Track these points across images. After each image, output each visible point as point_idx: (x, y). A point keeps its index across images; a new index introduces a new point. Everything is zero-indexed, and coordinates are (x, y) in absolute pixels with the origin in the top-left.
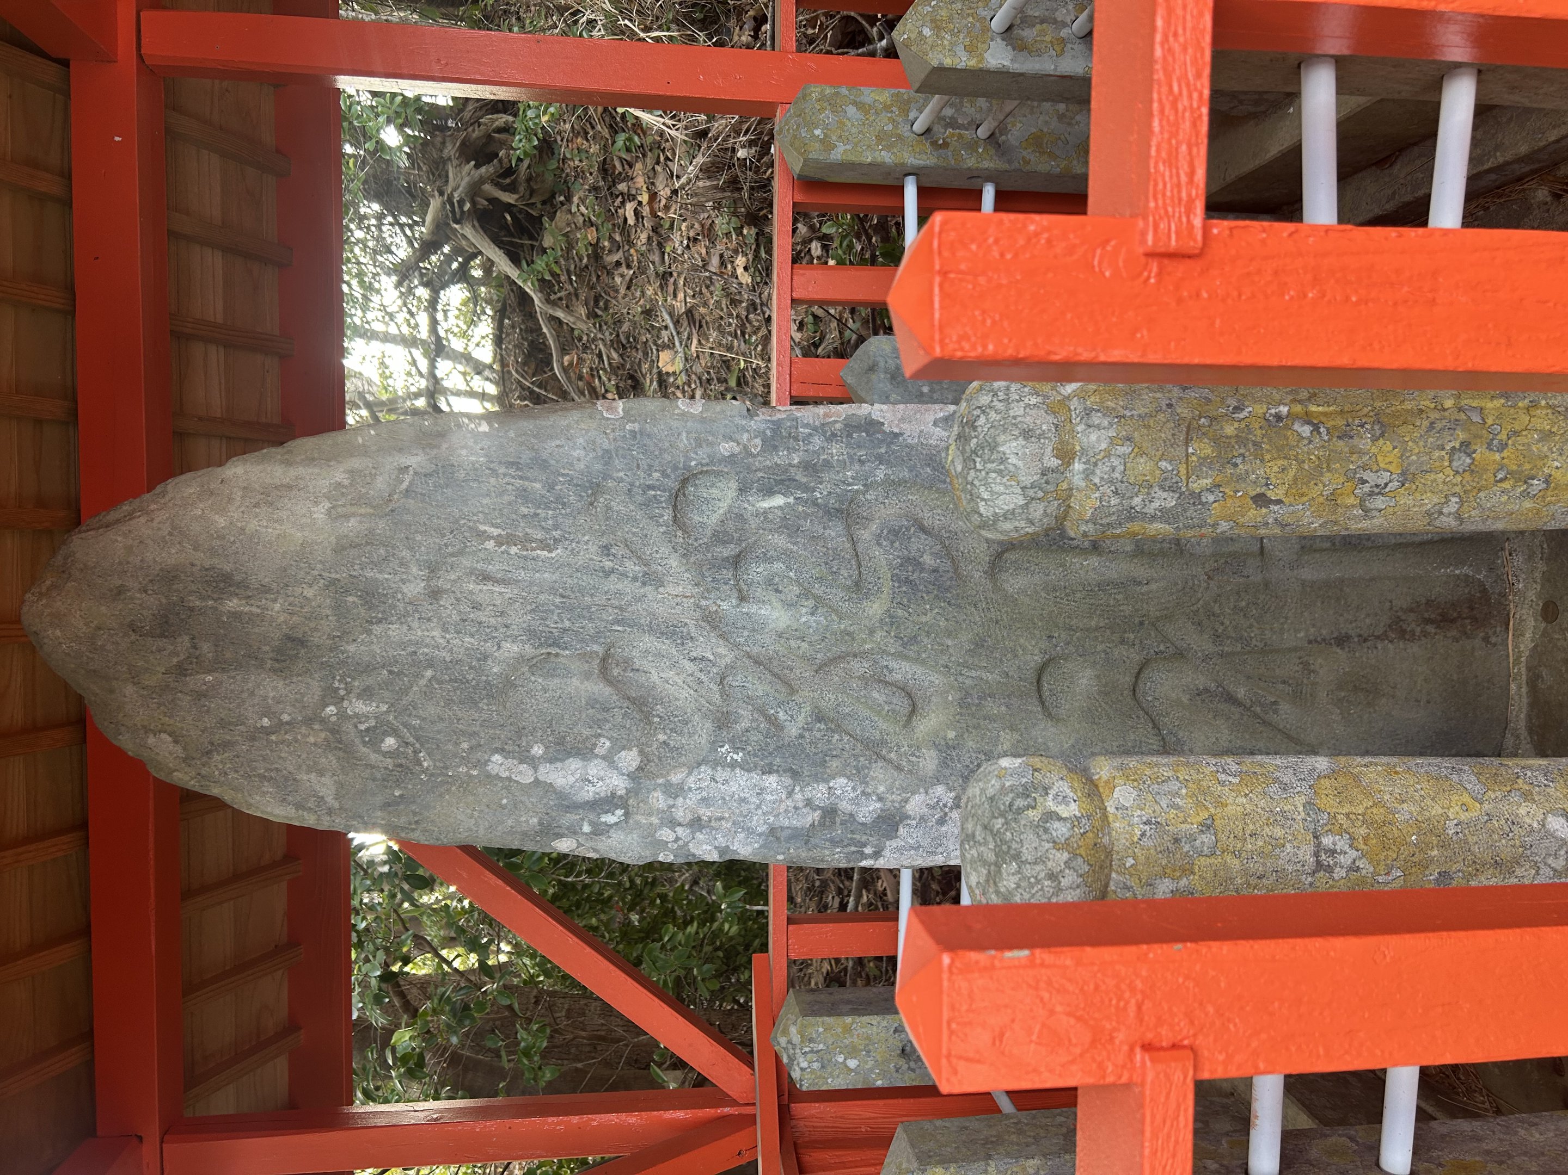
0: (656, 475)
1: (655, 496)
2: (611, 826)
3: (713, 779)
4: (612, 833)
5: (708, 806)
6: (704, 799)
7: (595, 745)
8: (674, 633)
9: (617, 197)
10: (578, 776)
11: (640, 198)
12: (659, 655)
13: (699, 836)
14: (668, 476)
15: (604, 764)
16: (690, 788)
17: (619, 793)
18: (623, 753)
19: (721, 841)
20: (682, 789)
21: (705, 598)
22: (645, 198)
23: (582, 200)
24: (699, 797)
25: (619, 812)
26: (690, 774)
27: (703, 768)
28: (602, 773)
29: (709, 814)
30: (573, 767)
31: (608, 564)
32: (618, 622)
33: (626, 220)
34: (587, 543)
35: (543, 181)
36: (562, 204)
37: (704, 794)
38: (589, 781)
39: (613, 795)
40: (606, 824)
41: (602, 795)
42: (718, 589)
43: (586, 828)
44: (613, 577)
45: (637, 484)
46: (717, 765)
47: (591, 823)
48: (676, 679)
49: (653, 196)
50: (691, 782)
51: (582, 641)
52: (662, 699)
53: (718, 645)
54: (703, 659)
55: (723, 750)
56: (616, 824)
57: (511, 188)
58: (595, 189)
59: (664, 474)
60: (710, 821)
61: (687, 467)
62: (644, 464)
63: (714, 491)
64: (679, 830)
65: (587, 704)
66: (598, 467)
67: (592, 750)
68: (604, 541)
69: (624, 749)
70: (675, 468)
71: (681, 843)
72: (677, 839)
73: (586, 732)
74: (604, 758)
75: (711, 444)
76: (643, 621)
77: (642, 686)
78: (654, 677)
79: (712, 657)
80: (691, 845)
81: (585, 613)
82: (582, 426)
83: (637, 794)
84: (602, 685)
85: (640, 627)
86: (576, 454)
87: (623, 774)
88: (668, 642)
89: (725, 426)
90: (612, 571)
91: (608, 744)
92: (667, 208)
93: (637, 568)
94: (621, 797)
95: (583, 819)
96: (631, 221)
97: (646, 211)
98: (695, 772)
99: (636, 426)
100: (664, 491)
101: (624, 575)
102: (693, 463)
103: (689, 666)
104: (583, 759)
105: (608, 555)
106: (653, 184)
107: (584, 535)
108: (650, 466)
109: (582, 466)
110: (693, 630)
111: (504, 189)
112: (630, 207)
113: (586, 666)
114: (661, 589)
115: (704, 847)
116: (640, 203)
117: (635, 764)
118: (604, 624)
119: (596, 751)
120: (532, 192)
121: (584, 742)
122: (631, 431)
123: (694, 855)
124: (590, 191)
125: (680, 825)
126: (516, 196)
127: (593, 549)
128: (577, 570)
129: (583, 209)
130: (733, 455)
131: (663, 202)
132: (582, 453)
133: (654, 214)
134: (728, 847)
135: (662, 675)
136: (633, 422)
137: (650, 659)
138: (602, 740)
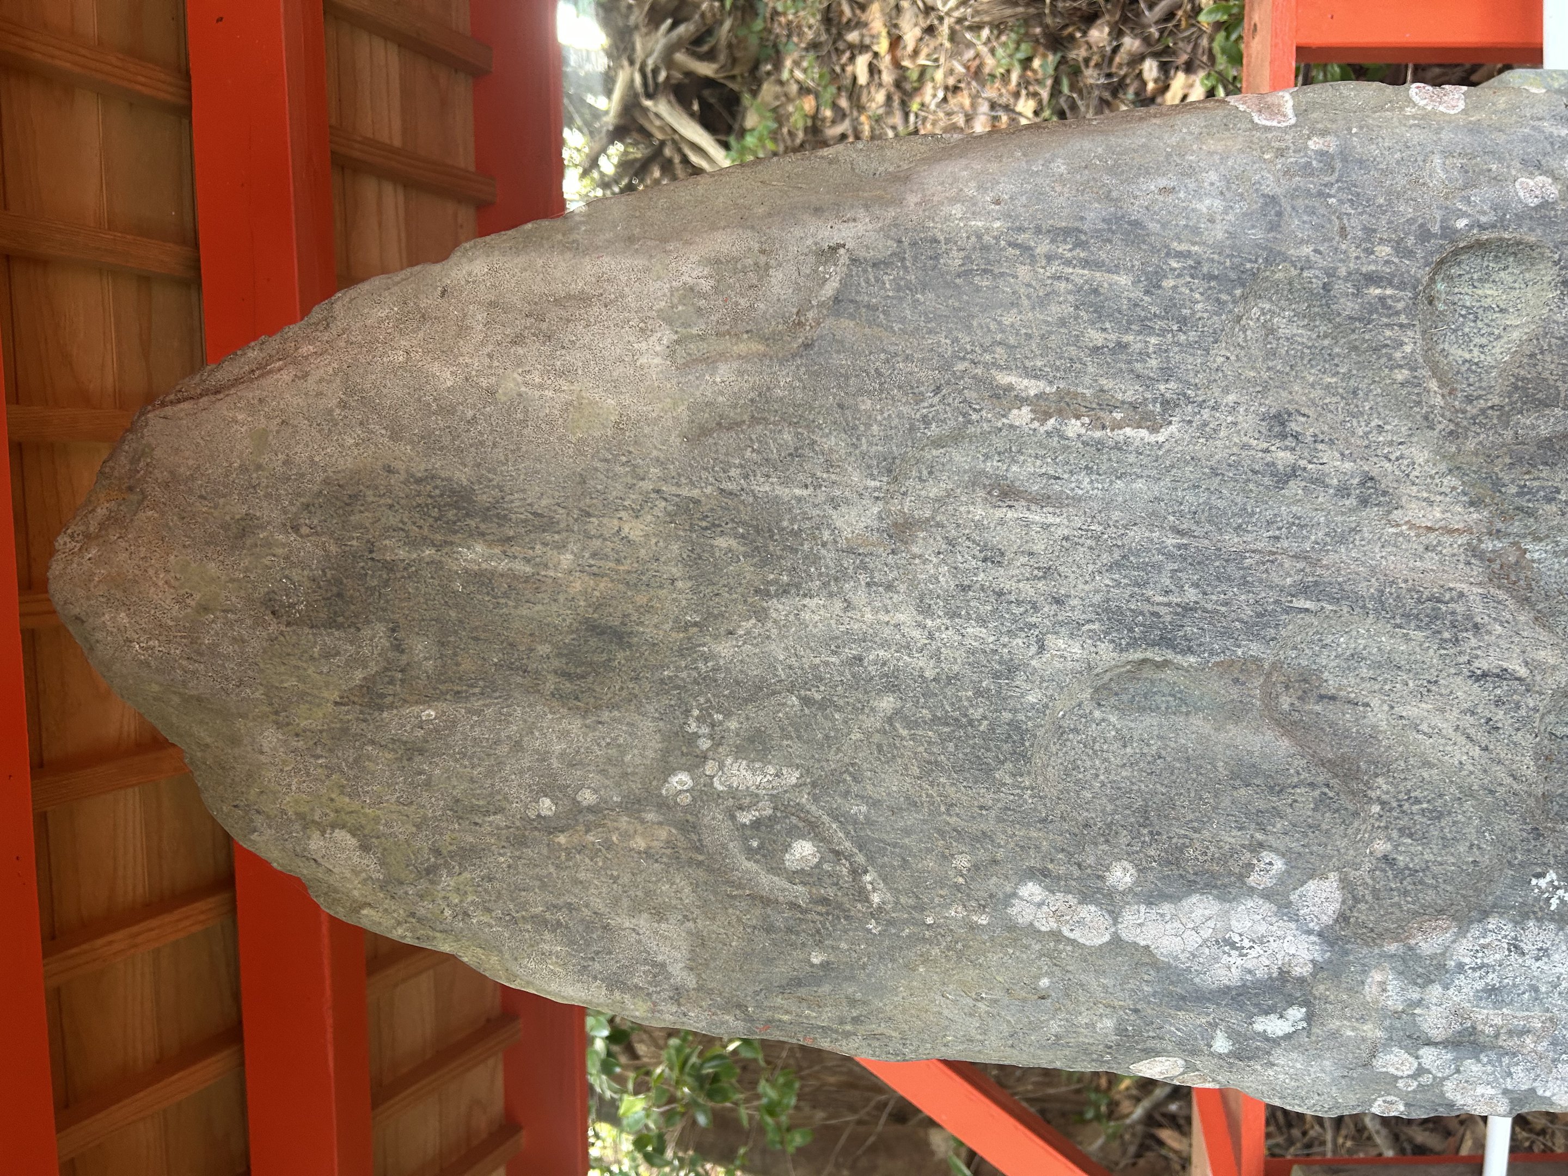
0: (1384, 251)
1: (1382, 299)
2: (1277, 1042)
3: (1515, 947)
4: (1280, 1057)
5: (1498, 1005)
6: (1491, 991)
7: (1250, 867)
8: (1435, 616)
9: (843, 52)
10: (1206, 933)
11: (875, 48)
12: (1390, 664)
13: (1472, 1067)
14: (1410, 254)
15: (1267, 908)
16: (1461, 967)
17: (1297, 971)
18: (1312, 885)
19: (1521, 1079)
20: (1442, 967)
21: (1498, 534)
22: (882, 46)
23: (797, 63)
24: (1479, 985)
25: (1296, 1013)
26: (1462, 932)
27: (1493, 922)
28: (1262, 929)
29: (1498, 1021)
30: (1198, 914)
31: (1283, 457)
32: (1304, 590)
33: (855, 79)
34: (1233, 409)
35: (746, 49)
36: (769, 74)
37: (1492, 978)
38: (1233, 945)
39: (1284, 974)
40: (1264, 1037)
41: (1259, 974)
42: (1530, 513)
43: (1221, 1044)
44: (1295, 488)
45: (1343, 272)
46: (1525, 916)
47: (1232, 1035)
48: (1437, 721)
49: (896, 42)
50: (1463, 951)
51: (1226, 633)
52: (1387, 765)
53: (1538, 644)
54: (1503, 675)
55: (1543, 883)
56: (1288, 1037)
57: (710, 56)
58: (814, 46)
59: (1401, 250)
60: (1497, 1036)
61: (1448, 232)
62: (1355, 225)
63: (1488, 290)
64: (1428, 1056)
65: (1234, 776)
66: (1257, 234)
67: (1241, 877)
68: (1272, 403)
69: (1311, 877)
70: (1424, 235)
71: (1426, 1079)
72: (1421, 1071)
73: (1232, 838)
74: (1267, 895)
75: (1496, 180)
76: (1362, 588)
77: (1346, 735)
78: (1378, 716)
79: (1523, 672)
80: (1449, 1086)
81: (1231, 568)
82: (1211, 144)
83: (1337, 975)
84: (1269, 736)
85: (1356, 601)
86: (1203, 206)
87: (1309, 932)
88: (1420, 635)
89: (1526, 139)
90: (1293, 472)
91: (1279, 865)
92: (916, 53)
93: (1348, 466)
94: (1302, 980)
95: (1214, 1026)
96: (863, 79)
97: (885, 63)
98: (1475, 930)
99: (1331, 144)
100: (1402, 286)
101: (1319, 481)
102: (1461, 224)
103: (1466, 691)
104: (1222, 898)
105: (1284, 436)
106: (896, 26)
107: (1226, 391)
108: (1369, 232)
109: (1219, 233)
110: (1478, 608)
111: (702, 57)
112: (862, 61)
113: (1235, 692)
114: (1396, 515)
115: (1480, 1090)
116: (876, 55)
117: (1333, 908)
118: (1273, 596)
119: (1252, 880)
120: (734, 61)
121: (1223, 860)
122: (1322, 154)
123: (1451, 1105)
124: (807, 49)
125: (1429, 1043)
126: (714, 66)
127: (1248, 421)
128: (1214, 472)
129: (799, 74)
130: (1545, 205)
131: (910, 48)
132: (1218, 204)
133: (896, 64)
134: (1533, 1090)
135: (1398, 710)
136: (1324, 133)
137: (1364, 672)
138: (1267, 856)
